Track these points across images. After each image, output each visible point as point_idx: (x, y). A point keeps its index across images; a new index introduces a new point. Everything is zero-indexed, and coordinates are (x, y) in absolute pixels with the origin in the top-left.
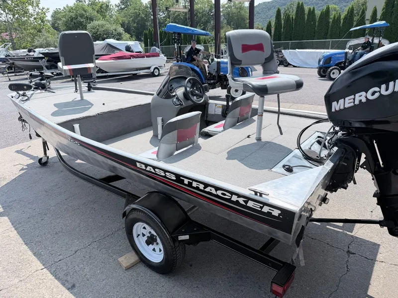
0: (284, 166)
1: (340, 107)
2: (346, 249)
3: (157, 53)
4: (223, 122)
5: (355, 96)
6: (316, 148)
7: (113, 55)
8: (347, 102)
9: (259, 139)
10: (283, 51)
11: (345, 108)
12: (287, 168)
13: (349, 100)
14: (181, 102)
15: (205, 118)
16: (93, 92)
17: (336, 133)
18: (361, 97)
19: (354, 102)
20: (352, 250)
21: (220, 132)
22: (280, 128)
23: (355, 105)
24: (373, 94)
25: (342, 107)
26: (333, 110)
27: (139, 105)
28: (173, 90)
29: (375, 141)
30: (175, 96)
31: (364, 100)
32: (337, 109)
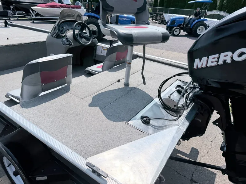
0: (142, 117)
1: (202, 64)
2: (190, 178)
3: (80, 6)
4: (102, 64)
5: (220, 55)
6: (176, 96)
7: (48, 4)
8: (211, 61)
9: (127, 85)
10: (164, 14)
11: (207, 67)
12: (144, 121)
13: (213, 58)
14: (70, 42)
15: (94, 57)
16: (9, 28)
17: (195, 88)
18: (226, 57)
19: (218, 62)
20: (194, 179)
21: (99, 72)
22: (143, 78)
23: (218, 65)
24: (240, 55)
25: (204, 66)
26: (195, 67)
27: (39, 42)
28: (63, 32)
29: (230, 100)
30: (65, 36)
31: (229, 61)
32: (199, 66)
